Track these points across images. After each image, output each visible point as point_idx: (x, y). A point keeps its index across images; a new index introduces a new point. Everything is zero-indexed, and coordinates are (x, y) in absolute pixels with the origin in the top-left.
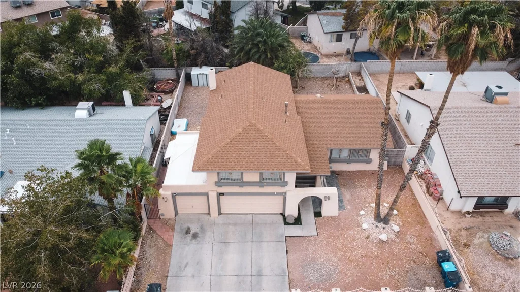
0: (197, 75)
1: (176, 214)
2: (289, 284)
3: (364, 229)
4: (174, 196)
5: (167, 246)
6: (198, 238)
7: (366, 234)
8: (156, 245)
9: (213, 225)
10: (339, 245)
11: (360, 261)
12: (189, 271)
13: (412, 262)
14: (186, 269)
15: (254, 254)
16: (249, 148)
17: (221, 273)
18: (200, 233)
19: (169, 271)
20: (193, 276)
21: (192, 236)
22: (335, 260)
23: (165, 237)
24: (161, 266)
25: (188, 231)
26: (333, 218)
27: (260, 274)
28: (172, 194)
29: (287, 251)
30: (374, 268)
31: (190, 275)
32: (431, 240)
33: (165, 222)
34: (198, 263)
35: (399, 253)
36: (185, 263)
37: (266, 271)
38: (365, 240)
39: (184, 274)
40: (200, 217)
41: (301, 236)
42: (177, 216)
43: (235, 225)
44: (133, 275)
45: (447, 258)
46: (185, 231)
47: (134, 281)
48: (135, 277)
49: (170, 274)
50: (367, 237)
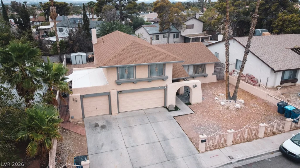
0: (75, 56)
1: (84, 117)
2: (191, 141)
3: (223, 105)
4: (82, 97)
5: (81, 137)
6: (106, 128)
7: (226, 107)
8: (71, 138)
9: (115, 119)
10: (212, 114)
11: (232, 120)
12: (106, 148)
13: (263, 115)
14: (103, 147)
15: (155, 129)
16: (137, 53)
17: (135, 144)
18: (107, 125)
19: (89, 152)
20: (111, 151)
21: (101, 128)
22: (215, 122)
23: (78, 132)
24: (80, 150)
25: (96, 125)
26: (199, 104)
27: (165, 139)
28: (81, 96)
29: (179, 124)
30: (243, 121)
31: (108, 150)
32: (266, 104)
33: (75, 124)
34: (112, 142)
35: (252, 112)
36: (101, 144)
37: (169, 136)
38: (227, 110)
39: (102, 151)
40: (103, 116)
41: (184, 115)
42: (84, 119)
43: (133, 116)
44: (55, 160)
45: (285, 104)
46: (94, 126)
47: (57, 164)
48: (57, 161)
49: (89, 153)
50: (228, 109)
